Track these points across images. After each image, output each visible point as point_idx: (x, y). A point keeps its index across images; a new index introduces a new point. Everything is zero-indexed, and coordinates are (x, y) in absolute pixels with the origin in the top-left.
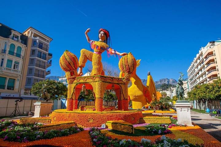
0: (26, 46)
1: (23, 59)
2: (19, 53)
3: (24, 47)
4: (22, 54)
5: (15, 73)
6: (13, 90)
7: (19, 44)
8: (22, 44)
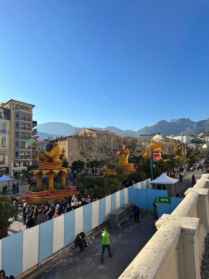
0: (9, 121)
1: (8, 134)
2: (5, 130)
3: (8, 122)
4: (7, 129)
5: (4, 148)
6: (4, 164)
7: (3, 121)
8: (6, 120)
